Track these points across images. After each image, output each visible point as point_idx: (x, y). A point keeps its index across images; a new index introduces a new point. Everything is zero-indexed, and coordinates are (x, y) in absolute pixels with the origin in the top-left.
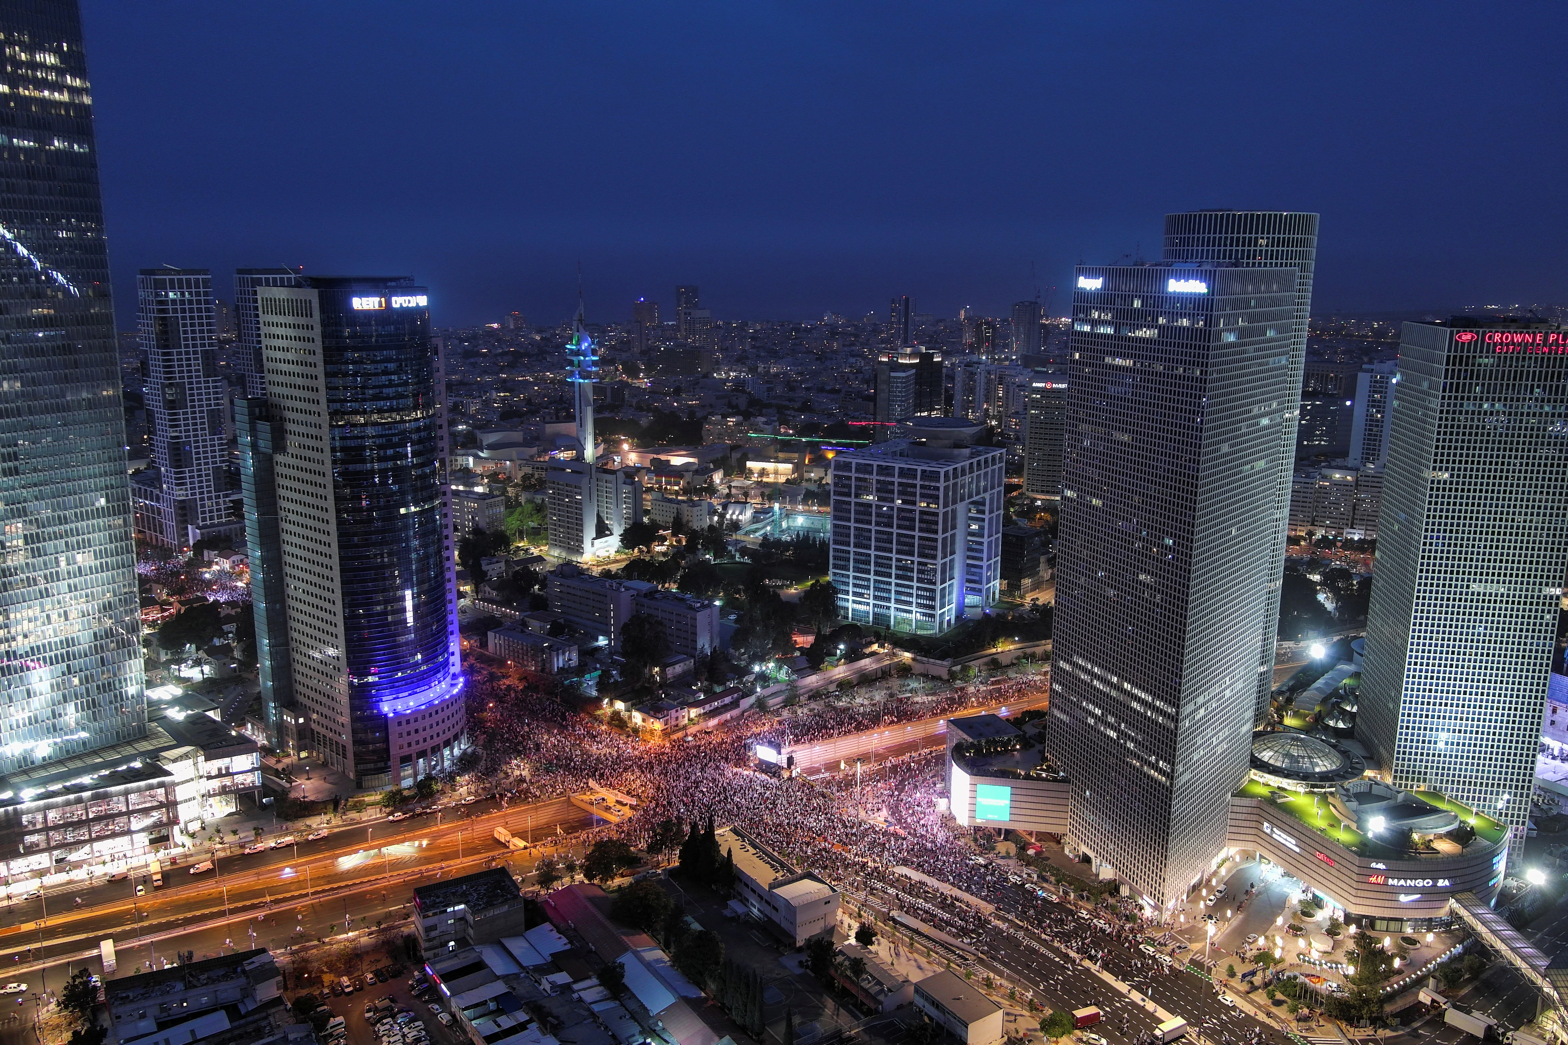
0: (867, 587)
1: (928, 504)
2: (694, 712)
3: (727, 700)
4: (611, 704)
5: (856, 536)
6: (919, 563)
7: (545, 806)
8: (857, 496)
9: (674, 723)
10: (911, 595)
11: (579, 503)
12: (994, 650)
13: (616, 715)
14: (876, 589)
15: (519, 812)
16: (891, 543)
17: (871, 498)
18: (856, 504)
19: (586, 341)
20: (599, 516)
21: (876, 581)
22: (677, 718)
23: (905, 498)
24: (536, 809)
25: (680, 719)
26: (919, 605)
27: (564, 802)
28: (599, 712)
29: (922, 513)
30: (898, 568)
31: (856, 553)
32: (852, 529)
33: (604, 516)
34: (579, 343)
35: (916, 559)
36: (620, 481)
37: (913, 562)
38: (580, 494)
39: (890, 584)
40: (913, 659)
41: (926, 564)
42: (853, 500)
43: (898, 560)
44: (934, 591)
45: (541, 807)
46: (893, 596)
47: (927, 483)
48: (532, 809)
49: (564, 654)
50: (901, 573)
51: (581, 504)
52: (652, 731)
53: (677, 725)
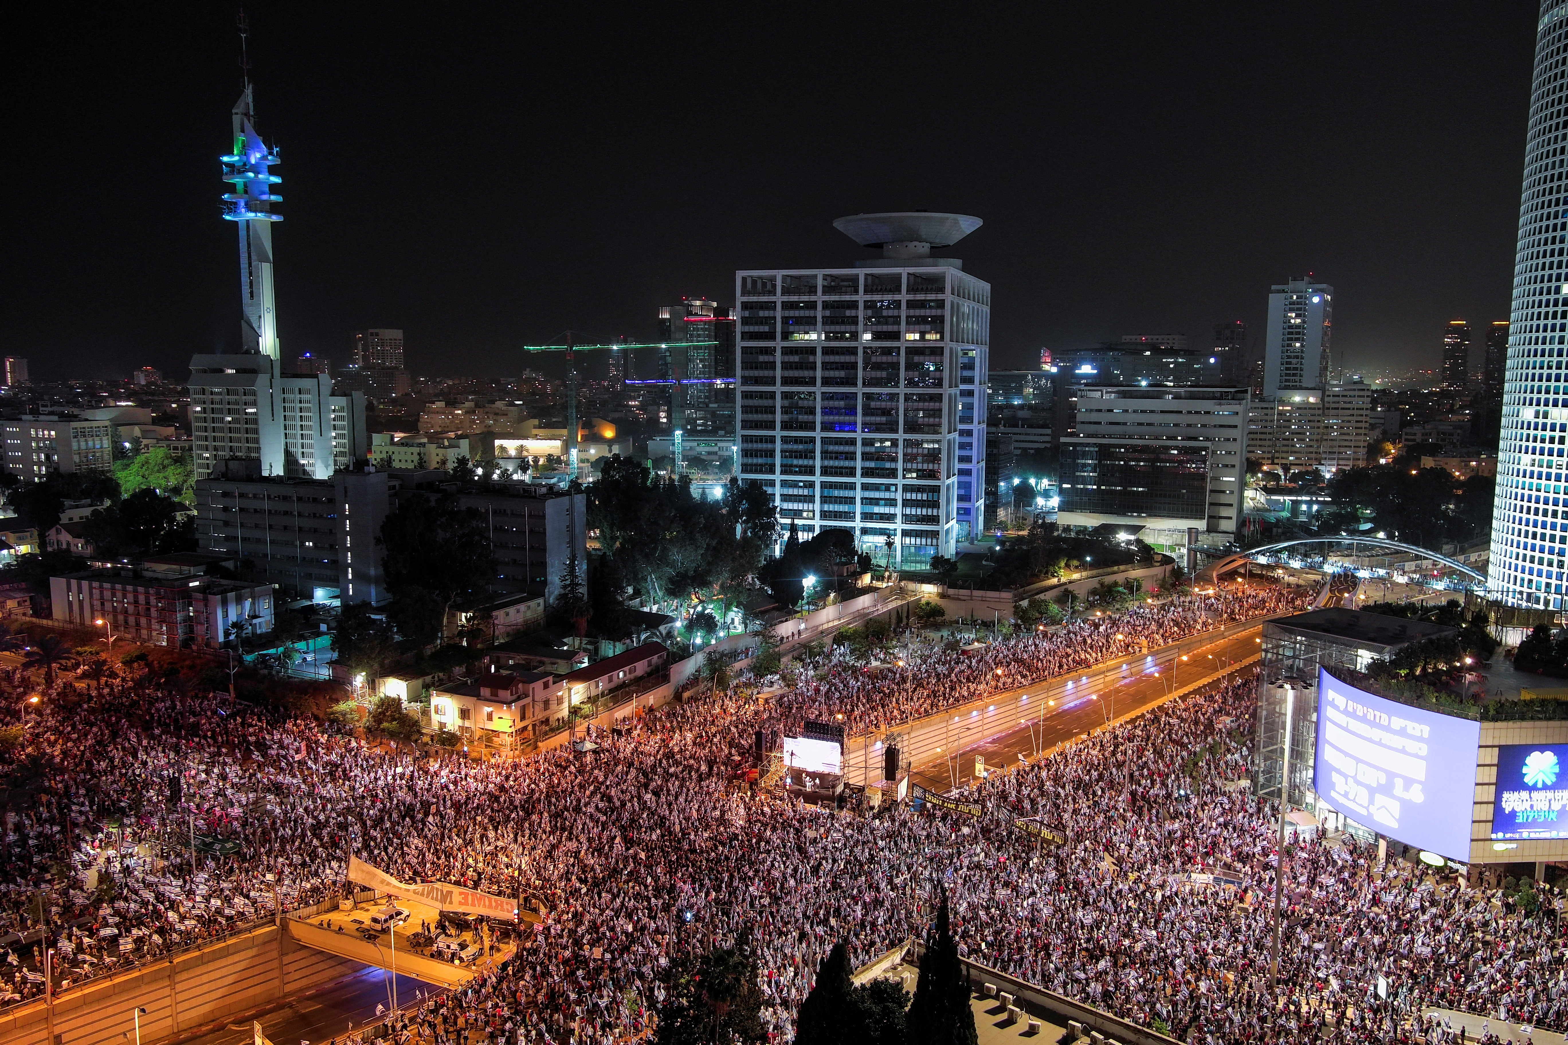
0: (810, 499)
1: (923, 334)
2: (578, 693)
3: (641, 667)
4: (372, 684)
5: (785, 410)
6: (908, 443)
7: (201, 961)
8: (786, 336)
9: (540, 715)
10: (892, 502)
11: (254, 420)
12: (1055, 581)
13: (391, 706)
14: (825, 500)
16: (855, 414)
17: (814, 336)
18: (786, 351)
19: (259, 149)
20: (288, 453)
21: (824, 485)
22: (547, 704)
23: (880, 328)
24: (172, 974)
25: (553, 706)
26: (907, 518)
27: (269, 940)
28: (342, 707)
29: (913, 351)
30: (866, 457)
31: (785, 440)
32: (778, 397)
33: (297, 451)
34: (245, 152)
35: (901, 436)
36: (326, 390)
37: (895, 443)
38: (254, 404)
39: (852, 487)
40: (942, 596)
41: (918, 444)
42: (779, 344)
43: (867, 443)
44: (936, 489)
45: (187, 966)
46: (858, 508)
47: (920, 297)
48: (155, 978)
49: (239, 600)
50: (872, 464)
51: (256, 421)
52: (490, 736)
53: (546, 722)
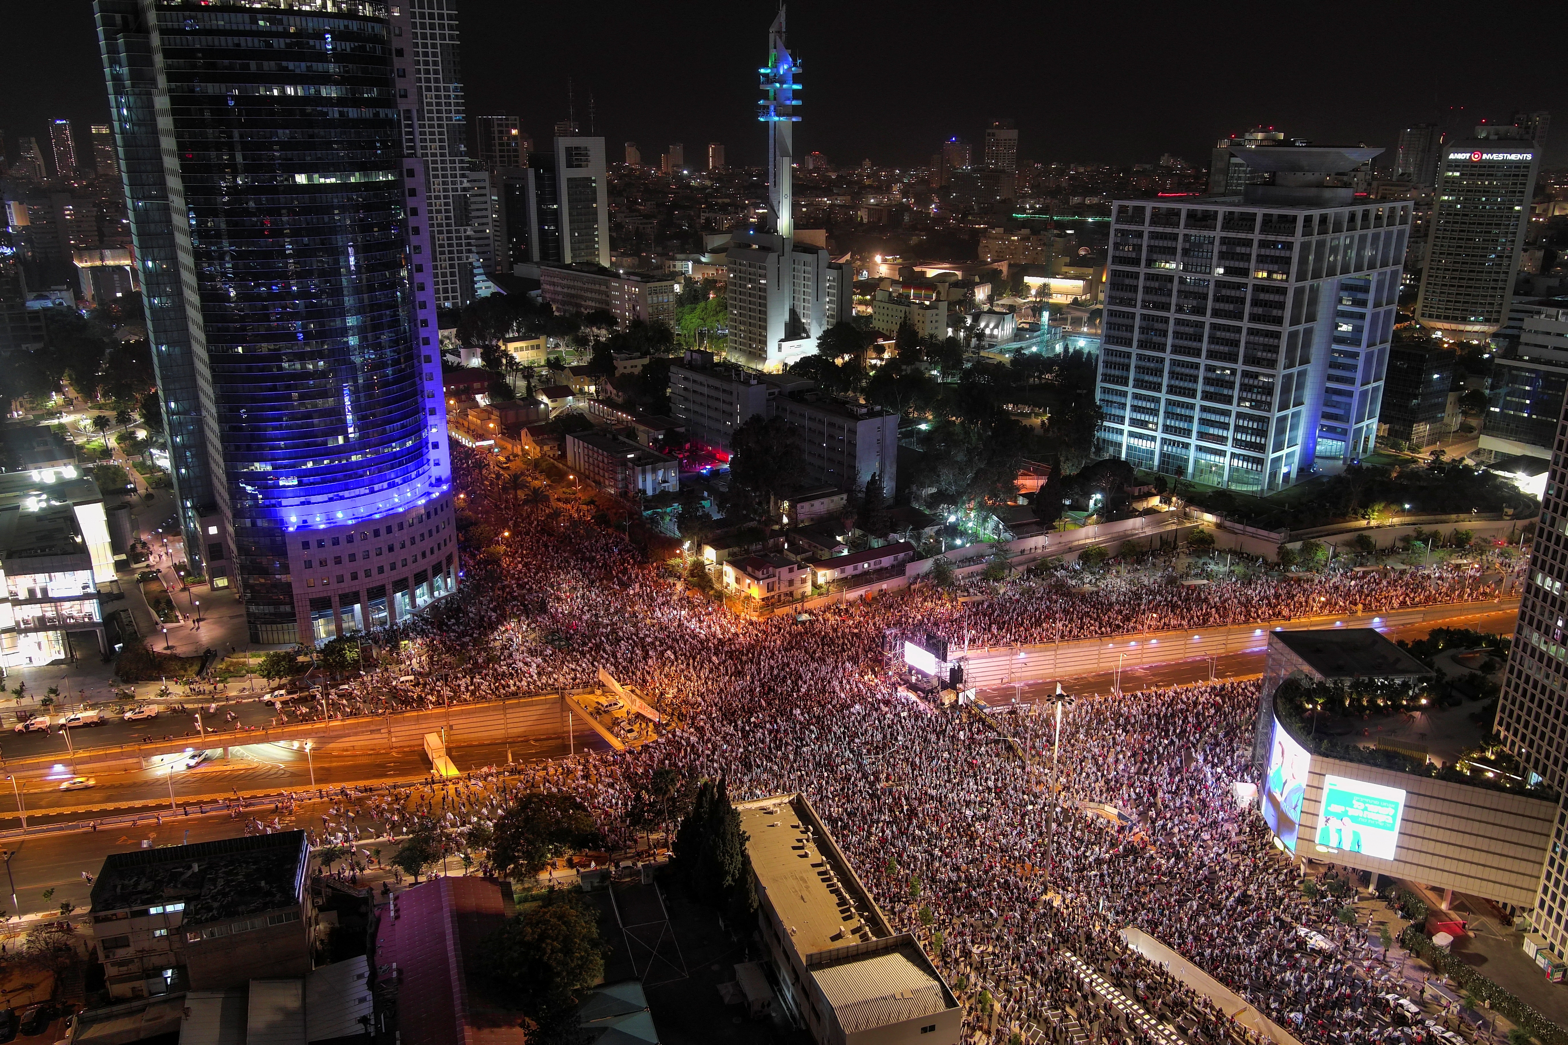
0: (1155, 412)
1: (1270, 273)
2: (824, 576)
3: (887, 561)
4: (698, 549)
5: (1143, 330)
6: (1245, 374)
7: (518, 705)
8: (1150, 263)
9: (784, 589)
10: (1225, 426)
11: (763, 289)
12: (1363, 523)
14: (1168, 415)
15: (474, 711)
16: (1200, 340)
17: (1174, 266)
18: (1149, 277)
19: (786, 62)
20: (793, 313)
21: (1169, 402)
22: (791, 583)
23: (1232, 264)
24: (505, 708)
25: (797, 583)
26: (1237, 443)
28: (673, 562)
29: (1259, 288)
30: (1208, 381)
31: (1140, 357)
32: (1138, 318)
34: (776, 66)
35: (1240, 367)
36: (823, 264)
37: (1234, 372)
38: (764, 277)
39: (1192, 407)
40: (1218, 526)
41: (1256, 376)
42: (1142, 270)
43: (1210, 369)
44: (1265, 420)
45: (512, 706)
46: (1195, 427)
47: (1271, 238)
49: (654, 471)
50: (1212, 389)
51: (765, 291)
52: (749, 598)
53: (791, 594)
